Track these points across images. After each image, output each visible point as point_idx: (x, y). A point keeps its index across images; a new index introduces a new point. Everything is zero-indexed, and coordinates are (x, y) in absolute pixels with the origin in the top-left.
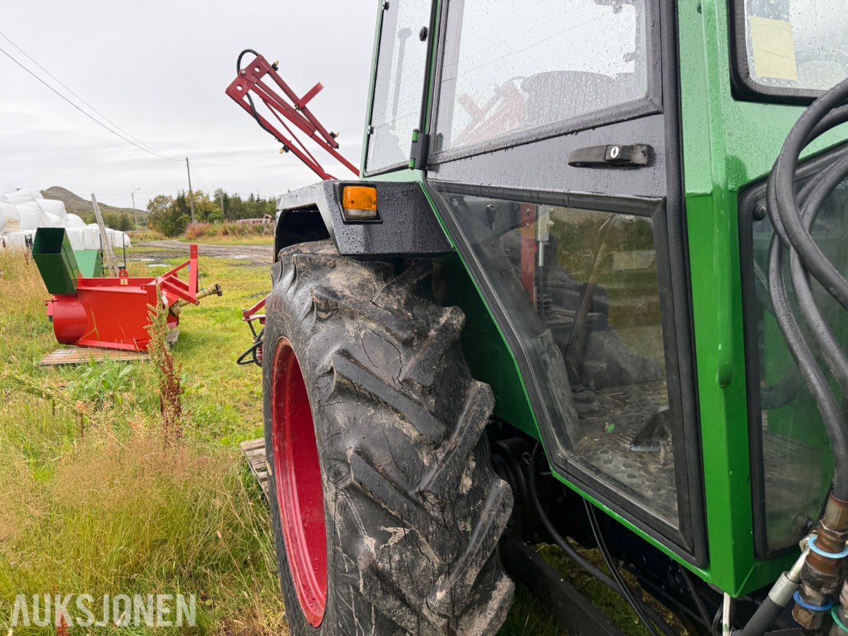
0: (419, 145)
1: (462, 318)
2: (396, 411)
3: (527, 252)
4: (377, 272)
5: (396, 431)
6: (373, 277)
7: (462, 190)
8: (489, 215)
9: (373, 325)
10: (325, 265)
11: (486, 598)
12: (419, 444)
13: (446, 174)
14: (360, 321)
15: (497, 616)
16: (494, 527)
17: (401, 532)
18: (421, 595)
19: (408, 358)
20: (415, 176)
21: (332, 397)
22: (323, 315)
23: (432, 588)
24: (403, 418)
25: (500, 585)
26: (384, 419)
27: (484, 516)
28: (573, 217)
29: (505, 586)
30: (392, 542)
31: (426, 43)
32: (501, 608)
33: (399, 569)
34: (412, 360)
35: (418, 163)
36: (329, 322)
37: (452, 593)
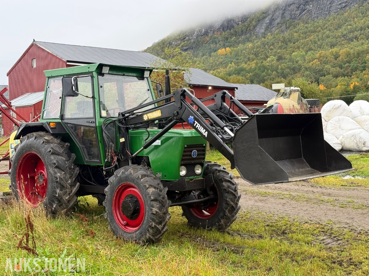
0: (61, 116)
1: (69, 144)
2: (62, 156)
3: (79, 134)
4: (54, 137)
5: (62, 159)
6: (53, 138)
7: (68, 123)
8: (72, 127)
9: (56, 145)
10: (43, 136)
11: (75, 185)
12: (66, 160)
13: (65, 121)
14: (53, 144)
15: (77, 188)
16: (77, 173)
17: (63, 172)
18: (66, 182)
19: (62, 149)
20: (60, 121)
21: (50, 155)
22: (46, 143)
23: (68, 181)
24: (63, 157)
25: (77, 184)
26: (60, 157)
27: (75, 172)
28: (87, 128)
29: (78, 184)
30: (62, 174)
31: (61, 99)
32: (78, 187)
33: (63, 178)
34: (63, 149)
35: (61, 119)
36: (47, 145)
37: (71, 181)
